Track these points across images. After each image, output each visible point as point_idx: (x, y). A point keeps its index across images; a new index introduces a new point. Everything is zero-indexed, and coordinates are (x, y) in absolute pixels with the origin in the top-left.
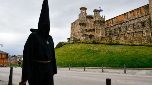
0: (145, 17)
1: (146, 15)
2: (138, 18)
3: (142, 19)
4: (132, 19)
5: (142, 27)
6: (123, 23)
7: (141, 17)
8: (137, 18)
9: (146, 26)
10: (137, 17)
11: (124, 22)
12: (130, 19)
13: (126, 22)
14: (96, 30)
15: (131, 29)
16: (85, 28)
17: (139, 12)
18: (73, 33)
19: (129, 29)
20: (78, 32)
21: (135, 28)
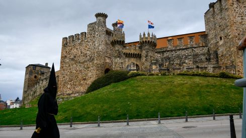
0: (201, 48)
1: (203, 46)
2: (191, 48)
3: (197, 51)
4: (181, 48)
5: (206, 62)
6: (165, 51)
7: (195, 48)
8: (189, 48)
9: (211, 60)
10: (189, 46)
11: (168, 51)
12: (178, 48)
13: (172, 51)
14: (147, 56)
15: (190, 62)
16: (125, 51)
17: (194, 40)
18: (69, 56)
19: (187, 61)
20: (85, 55)
21: (196, 62)
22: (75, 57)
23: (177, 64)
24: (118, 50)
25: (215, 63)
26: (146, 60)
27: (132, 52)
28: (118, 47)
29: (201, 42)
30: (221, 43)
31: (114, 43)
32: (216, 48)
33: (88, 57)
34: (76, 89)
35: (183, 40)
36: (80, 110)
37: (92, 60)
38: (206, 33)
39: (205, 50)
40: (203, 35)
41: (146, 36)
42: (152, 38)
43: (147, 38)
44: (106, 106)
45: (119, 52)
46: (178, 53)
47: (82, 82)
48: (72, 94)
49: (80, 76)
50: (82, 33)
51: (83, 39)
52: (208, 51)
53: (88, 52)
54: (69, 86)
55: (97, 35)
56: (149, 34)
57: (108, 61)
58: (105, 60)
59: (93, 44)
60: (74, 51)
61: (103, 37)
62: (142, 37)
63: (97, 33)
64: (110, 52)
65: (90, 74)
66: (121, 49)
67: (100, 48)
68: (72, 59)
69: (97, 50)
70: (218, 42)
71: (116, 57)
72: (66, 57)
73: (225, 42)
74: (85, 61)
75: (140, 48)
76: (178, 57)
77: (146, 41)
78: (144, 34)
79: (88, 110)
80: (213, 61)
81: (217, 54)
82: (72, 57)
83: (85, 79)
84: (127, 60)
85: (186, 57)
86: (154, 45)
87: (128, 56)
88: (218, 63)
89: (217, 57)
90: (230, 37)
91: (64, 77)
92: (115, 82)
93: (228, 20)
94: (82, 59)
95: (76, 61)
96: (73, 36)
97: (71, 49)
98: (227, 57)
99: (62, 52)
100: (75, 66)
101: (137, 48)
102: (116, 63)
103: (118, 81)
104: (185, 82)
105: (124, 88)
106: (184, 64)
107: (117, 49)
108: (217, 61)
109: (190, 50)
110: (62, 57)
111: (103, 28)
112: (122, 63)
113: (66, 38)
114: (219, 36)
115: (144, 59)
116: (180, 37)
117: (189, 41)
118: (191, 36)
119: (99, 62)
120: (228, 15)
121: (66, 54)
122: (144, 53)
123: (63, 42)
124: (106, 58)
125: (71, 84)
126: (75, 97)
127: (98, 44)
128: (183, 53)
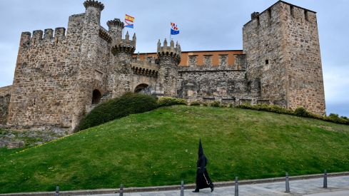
0: (236, 73)
1: (238, 70)
2: (222, 71)
3: (231, 76)
4: (209, 69)
5: (245, 92)
6: (185, 72)
7: (227, 71)
8: (219, 71)
9: (252, 91)
10: (219, 68)
11: (189, 72)
12: (204, 69)
13: (194, 72)
14: (167, 76)
15: (223, 91)
16: (134, 64)
17: (226, 60)
18: (32, 63)
19: (218, 89)
20: (62, 65)
21: (232, 91)
22: (43, 66)
23: (205, 92)
24: (124, 62)
25: (256, 94)
26: (166, 82)
27: (145, 66)
28: (123, 57)
29: (237, 64)
30: (267, 68)
31: (117, 50)
32: (259, 74)
33: (67, 68)
34: (41, 118)
35: (211, 59)
36: (97, 163)
37: (72, 73)
38: (244, 53)
39: (241, 76)
40: (241, 55)
41: (169, 45)
42: (176, 49)
43: (169, 48)
44: (147, 156)
45: (125, 66)
46: (204, 76)
47: (52, 109)
48: (33, 126)
49: (49, 98)
50: (58, 29)
51: (60, 38)
52: (246, 77)
53: (67, 61)
54: (28, 114)
55: (86, 35)
56: (172, 43)
57: (98, 77)
58: (94, 76)
59: (75, 48)
60: (42, 56)
61: (95, 38)
62: (162, 45)
63: (85, 32)
64: (101, 64)
65: (67, 96)
66: (128, 61)
67: (89, 55)
68: (38, 69)
69: (83, 58)
70: (262, 67)
71: (119, 72)
72: (25, 64)
73: (274, 68)
74: (59, 75)
75: (158, 62)
76: (207, 82)
77: (167, 53)
78: (165, 42)
79: (116, 163)
80: (254, 93)
81: (259, 83)
82: (37, 65)
83: (58, 104)
84: (136, 78)
85: (218, 83)
86: (178, 61)
87: (138, 72)
88: (260, 95)
89: (260, 87)
90: (282, 61)
91: (20, 98)
92: (136, 112)
93: (279, 38)
94: (55, 71)
95: (44, 73)
96: (41, 32)
97: (37, 53)
98: (275, 88)
99: (19, 56)
100: (41, 80)
101: (153, 62)
102: (119, 82)
103: (142, 111)
104: (255, 119)
105: (160, 123)
106: (214, 93)
107: (122, 59)
108: (259, 92)
109: (221, 74)
110: (18, 64)
111: (95, 25)
112: (128, 82)
113: (29, 34)
114: (265, 58)
115: (163, 80)
116: (208, 54)
117: (220, 60)
118: (223, 54)
119: (85, 78)
120: (281, 32)
121: (26, 60)
122: (163, 70)
123: (22, 39)
124: (96, 73)
125: (32, 110)
126: (39, 132)
127: (86, 50)
128: (210, 76)
